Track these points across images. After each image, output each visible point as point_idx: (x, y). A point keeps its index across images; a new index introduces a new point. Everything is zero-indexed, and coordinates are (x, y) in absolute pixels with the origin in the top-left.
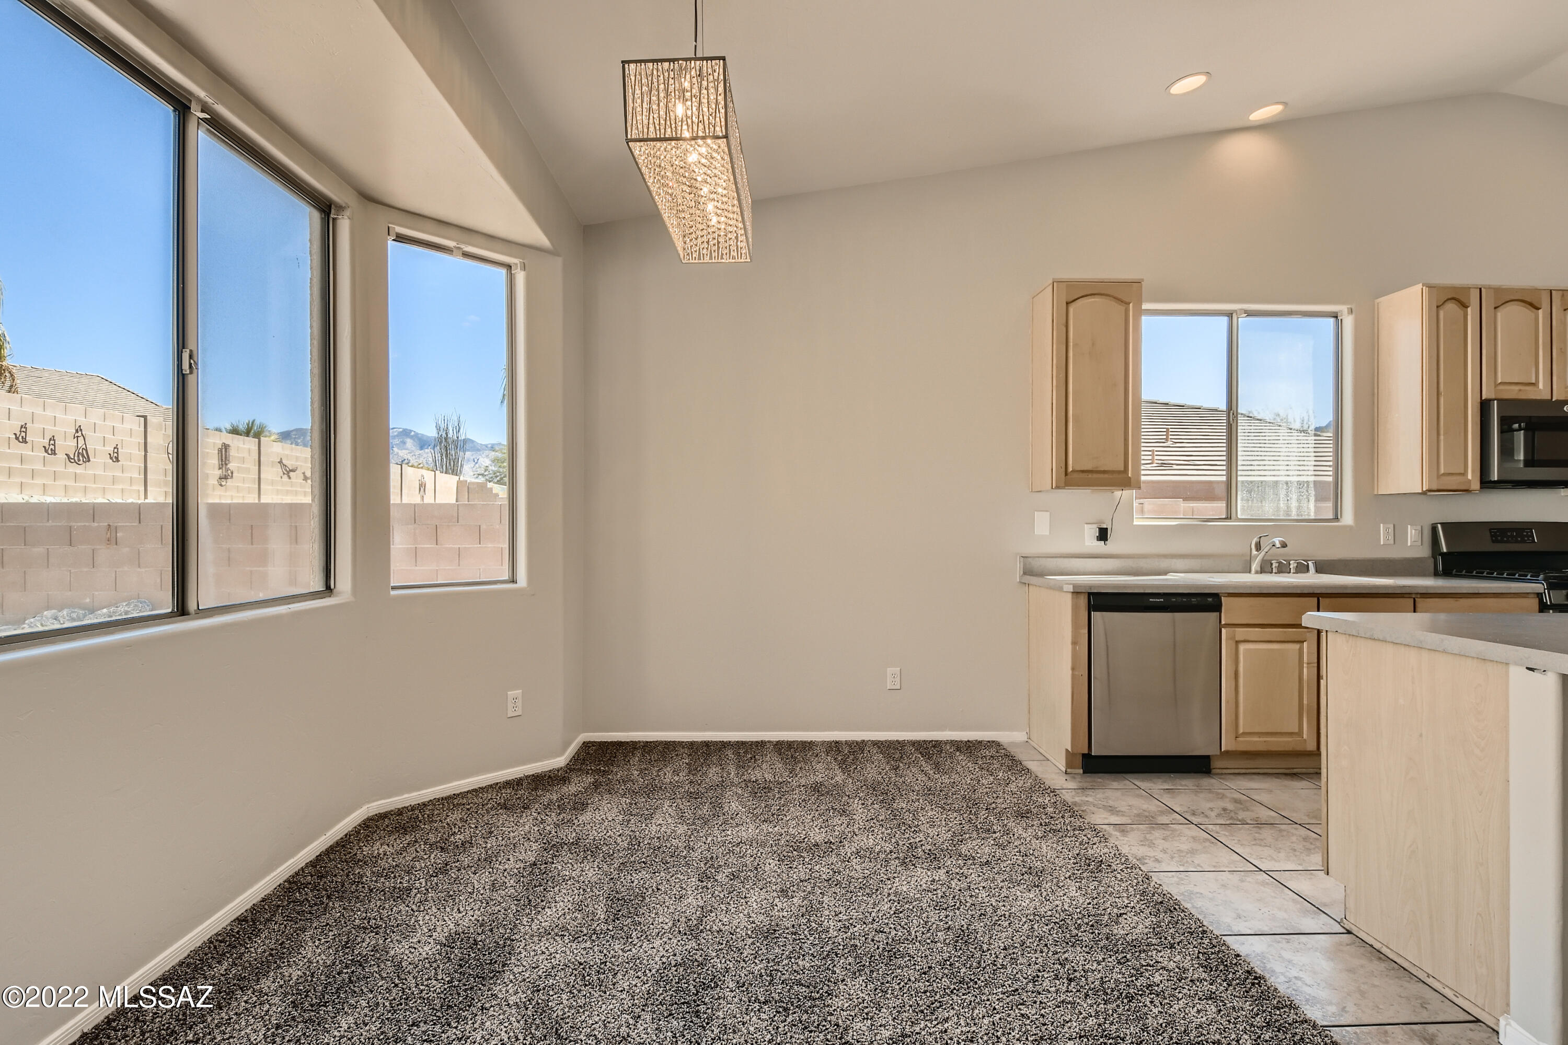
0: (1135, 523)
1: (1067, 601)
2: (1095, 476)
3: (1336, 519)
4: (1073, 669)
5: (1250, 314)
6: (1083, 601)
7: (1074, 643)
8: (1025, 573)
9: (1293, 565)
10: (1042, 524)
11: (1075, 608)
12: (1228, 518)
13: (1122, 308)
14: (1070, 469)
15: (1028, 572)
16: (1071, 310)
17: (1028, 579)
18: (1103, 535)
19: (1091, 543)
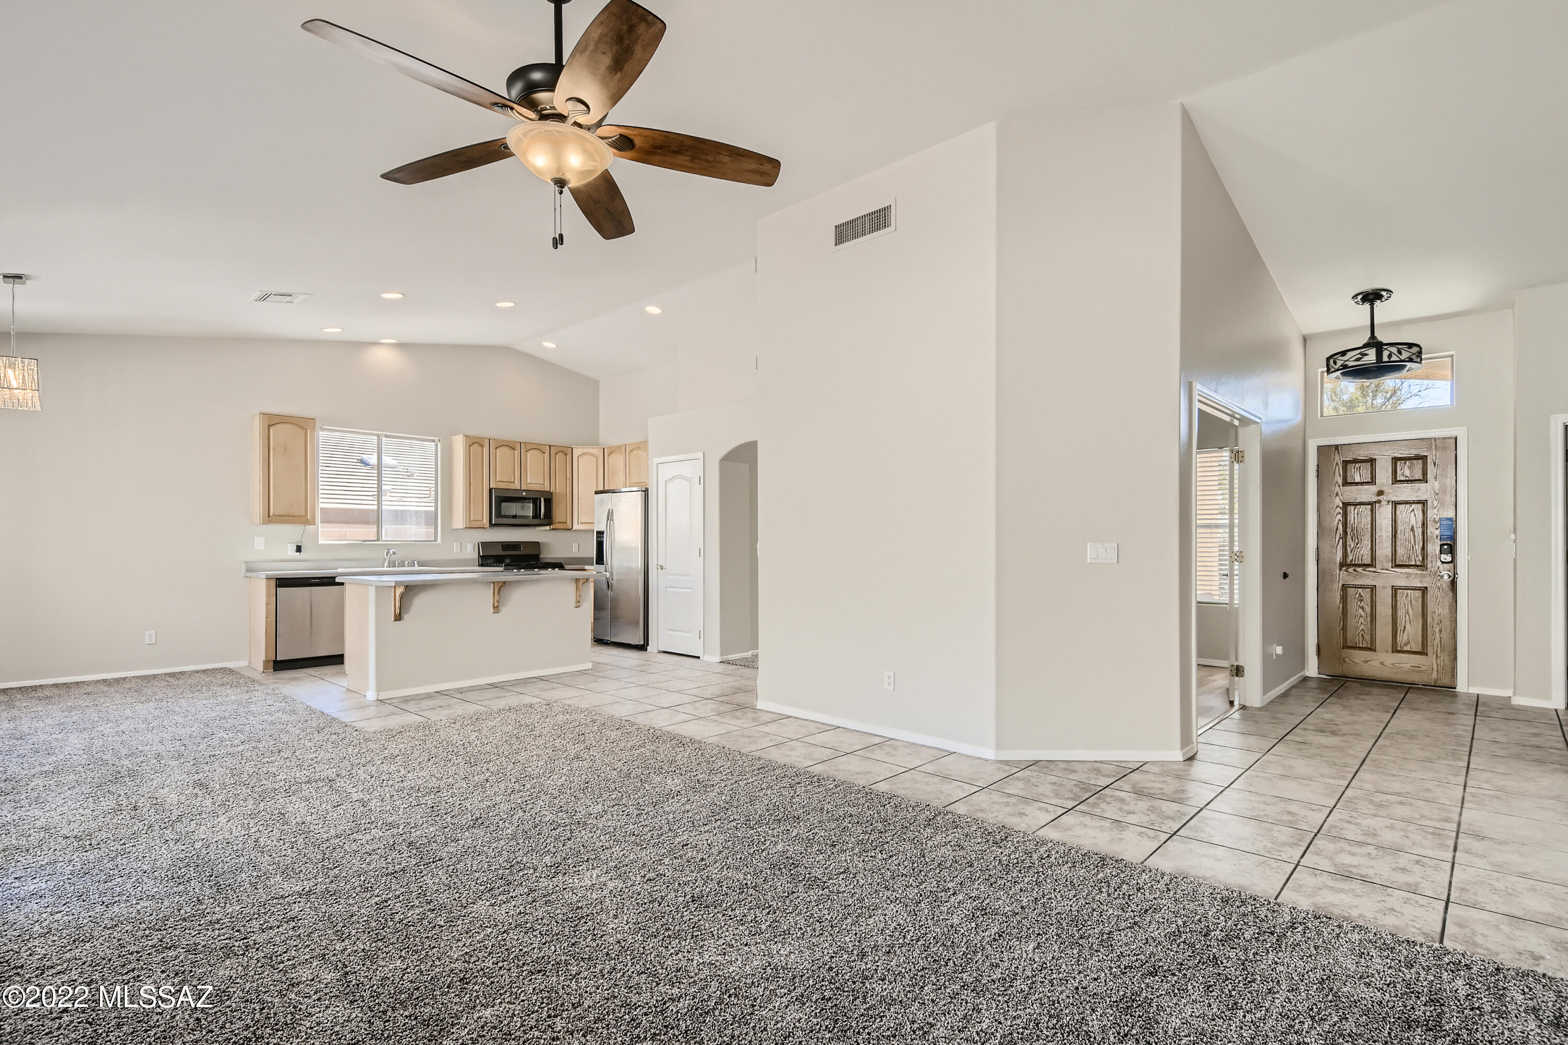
0: (320, 542)
1: (264, 583)
2: (287, 518)
3: (435, 541)
4: (266, 618)
5: (386, 436)
6: (273, 583)
7: (267, 604)
8: (247, 571)
9: (406, 563)
10: (259, 544)
11: (268, 587)
12: (378, 540)
13: (303, 432)
14: (271, 514)
15: (249, 570)
16: (271, 430)
17: (249, 574)
18: (299, 549)
19: (293, 554)
